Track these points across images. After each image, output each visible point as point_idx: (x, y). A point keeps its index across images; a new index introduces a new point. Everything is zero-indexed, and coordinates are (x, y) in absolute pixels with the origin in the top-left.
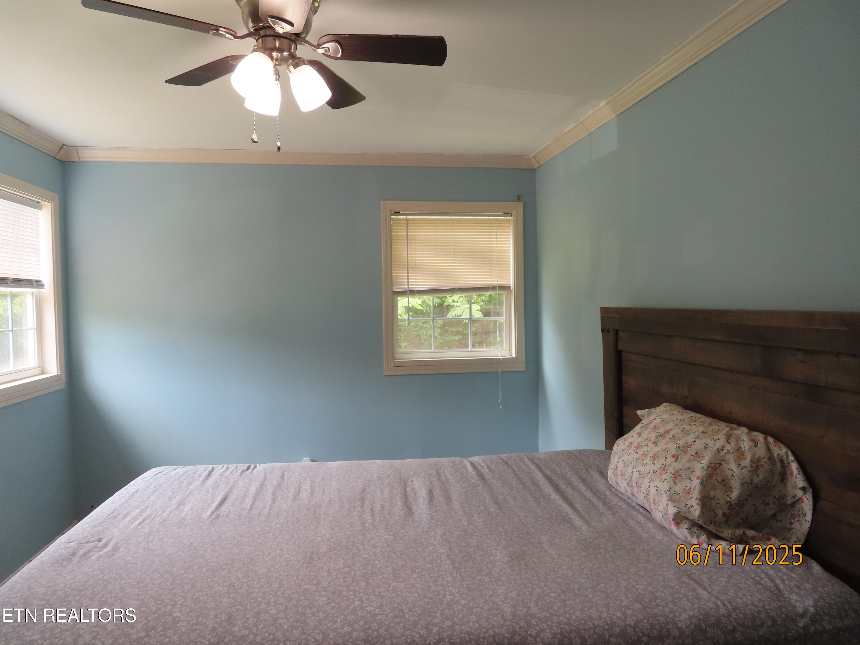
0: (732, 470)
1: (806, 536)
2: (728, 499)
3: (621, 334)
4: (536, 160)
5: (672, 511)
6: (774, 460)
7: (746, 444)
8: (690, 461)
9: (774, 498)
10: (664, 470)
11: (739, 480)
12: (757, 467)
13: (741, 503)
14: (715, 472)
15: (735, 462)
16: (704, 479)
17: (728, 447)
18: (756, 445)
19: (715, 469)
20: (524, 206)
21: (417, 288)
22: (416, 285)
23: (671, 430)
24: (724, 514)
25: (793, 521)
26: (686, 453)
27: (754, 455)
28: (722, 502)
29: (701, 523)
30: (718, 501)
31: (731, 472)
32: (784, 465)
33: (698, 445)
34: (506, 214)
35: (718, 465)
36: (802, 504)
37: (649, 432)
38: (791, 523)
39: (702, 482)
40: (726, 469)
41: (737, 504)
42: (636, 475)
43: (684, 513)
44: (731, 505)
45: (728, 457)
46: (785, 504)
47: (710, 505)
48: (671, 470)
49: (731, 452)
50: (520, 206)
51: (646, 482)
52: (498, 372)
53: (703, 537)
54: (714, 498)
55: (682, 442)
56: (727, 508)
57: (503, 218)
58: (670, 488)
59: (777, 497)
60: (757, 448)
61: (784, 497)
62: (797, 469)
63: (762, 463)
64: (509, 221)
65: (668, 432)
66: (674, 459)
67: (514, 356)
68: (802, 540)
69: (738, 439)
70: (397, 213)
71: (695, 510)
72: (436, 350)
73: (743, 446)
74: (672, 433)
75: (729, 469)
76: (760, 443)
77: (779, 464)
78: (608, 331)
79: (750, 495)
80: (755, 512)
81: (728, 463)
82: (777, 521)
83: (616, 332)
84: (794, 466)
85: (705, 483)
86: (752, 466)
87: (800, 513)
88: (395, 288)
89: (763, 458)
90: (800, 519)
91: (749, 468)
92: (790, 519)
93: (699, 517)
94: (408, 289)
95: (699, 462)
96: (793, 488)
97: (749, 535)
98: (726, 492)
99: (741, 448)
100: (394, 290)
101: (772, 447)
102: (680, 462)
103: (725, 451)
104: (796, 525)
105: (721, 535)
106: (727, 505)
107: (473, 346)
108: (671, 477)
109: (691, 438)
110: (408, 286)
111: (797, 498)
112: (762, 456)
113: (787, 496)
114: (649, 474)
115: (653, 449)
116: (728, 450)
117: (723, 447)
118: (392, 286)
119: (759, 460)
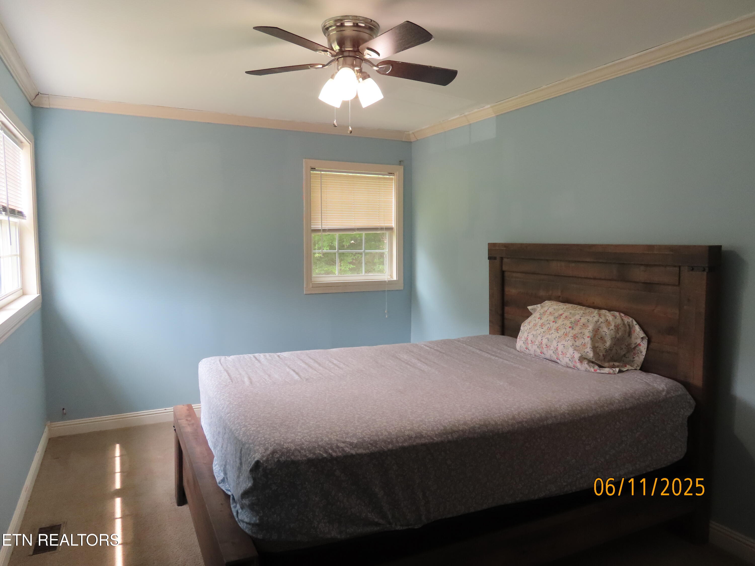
0: (605, 332)
1: (642, 363)
2: (605, 347)
3: (505, 260)
4: (415, 136)
5: (577, 356)
6: (625, 325)
7: (610, 318)
8: (581, 329)
9: (625, 345)
10: (566, 335)
11: (610, 337)
12: (618, 329)
13: (611, 349)
14: (597, 333)
15: (606, 327)
16: (592, 337)
17: (601, 320)
18: (616, 318)
19: (596, 332)
20: (404, 169)
21: (328, 227)
22: (327, 225)
23: (563, 314)
24: (603, 355)
25: (635, 357)
26: (577, 325)
27: (616, 323)
28: (602, 349)
29: (593, 360)
30: (600, 349)
31: (605, 333)
32: (630, 327)
33: (583, 320)
34: (390, 174)
35: (597, 330)
36: (640, 347)
37: (548, 317)
38: (634, 358)
39: (591, 339)
40: (602, 332)
41: (609, 349)
42: (545, 341)
43: (585, 356)
44: (606, 350)
45: (602, 325)
46: (631, 348)
47: (596, 351)
48: (571, 335)
49: (603, 322)
50: (401, 168)
51: (555, 343)
52: (385, 291)
53: (596, 367)
54: (598, 347)
55: (573, 320)
56: (605, 352)
57: (388, 176)
58: (573, 344)
59: (627, 345)
60: (616, 319)
61: (630, 344)
62: (639, 328)
63: (620, 327)
64: (392, 179)
65: (561, 315)
66: (571, 329)
67: (395, 278)
68: (640, 365)
69: (605, 316)
70: (313, 169)
71: (590, 354)
72: (340, 275)
73: (608, 319)
74: (564, 316)
75: (603, 331)
76: (618, 317)
77: (628, 327)
78: (495, 258)
79: (614, 344)
80: (616, 353)
81: (602, 328)
82: (626, 358)
83: (502, 258)
84: (637, 328)
85: (593, 339)
86: (615, 329)
87: (639, 352)
88: (314, 227)
89: (620, 324)
90: (639, 355)
91: (614, 330)
92: (633, 356)
93: (593, 357)
94: (322, 228)
95: (586, 329)
96: (635, 339)
97: (616, 365)
98: (603, 343)
99: (607, 320)
100: (312, 228)
101: (624, 318)
102: (575, 330)
103: (600, 322)
104: (636, 358)
105: (603, 366)
106: (604, 350)
107: (366, 272)
108: (572, 338)
109: (577, 317)
110: (322, 226)
111: (637, 344)
112: (620, 323)
113: (631, 344)
114: (556, 339)
115: (555, 326)
116: (601, 322)
117: (598, 320)
118: (311, 225)
119: (618, 325)
